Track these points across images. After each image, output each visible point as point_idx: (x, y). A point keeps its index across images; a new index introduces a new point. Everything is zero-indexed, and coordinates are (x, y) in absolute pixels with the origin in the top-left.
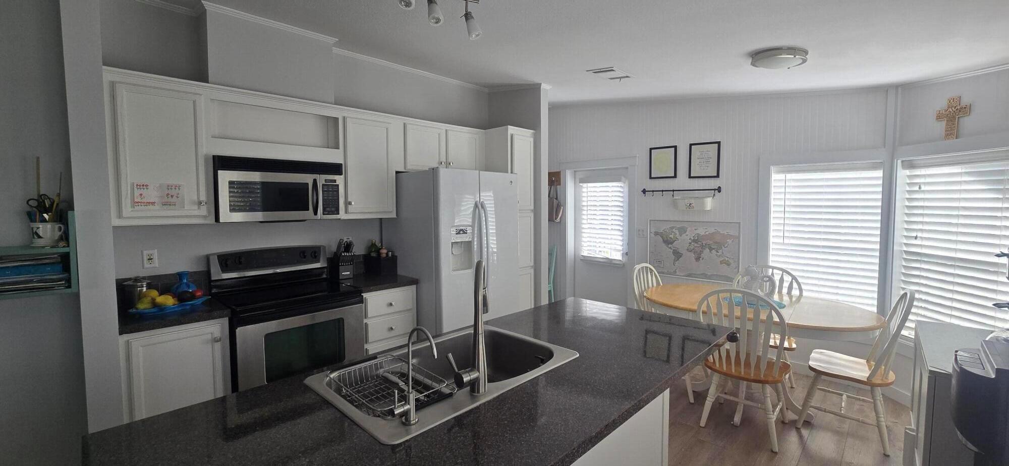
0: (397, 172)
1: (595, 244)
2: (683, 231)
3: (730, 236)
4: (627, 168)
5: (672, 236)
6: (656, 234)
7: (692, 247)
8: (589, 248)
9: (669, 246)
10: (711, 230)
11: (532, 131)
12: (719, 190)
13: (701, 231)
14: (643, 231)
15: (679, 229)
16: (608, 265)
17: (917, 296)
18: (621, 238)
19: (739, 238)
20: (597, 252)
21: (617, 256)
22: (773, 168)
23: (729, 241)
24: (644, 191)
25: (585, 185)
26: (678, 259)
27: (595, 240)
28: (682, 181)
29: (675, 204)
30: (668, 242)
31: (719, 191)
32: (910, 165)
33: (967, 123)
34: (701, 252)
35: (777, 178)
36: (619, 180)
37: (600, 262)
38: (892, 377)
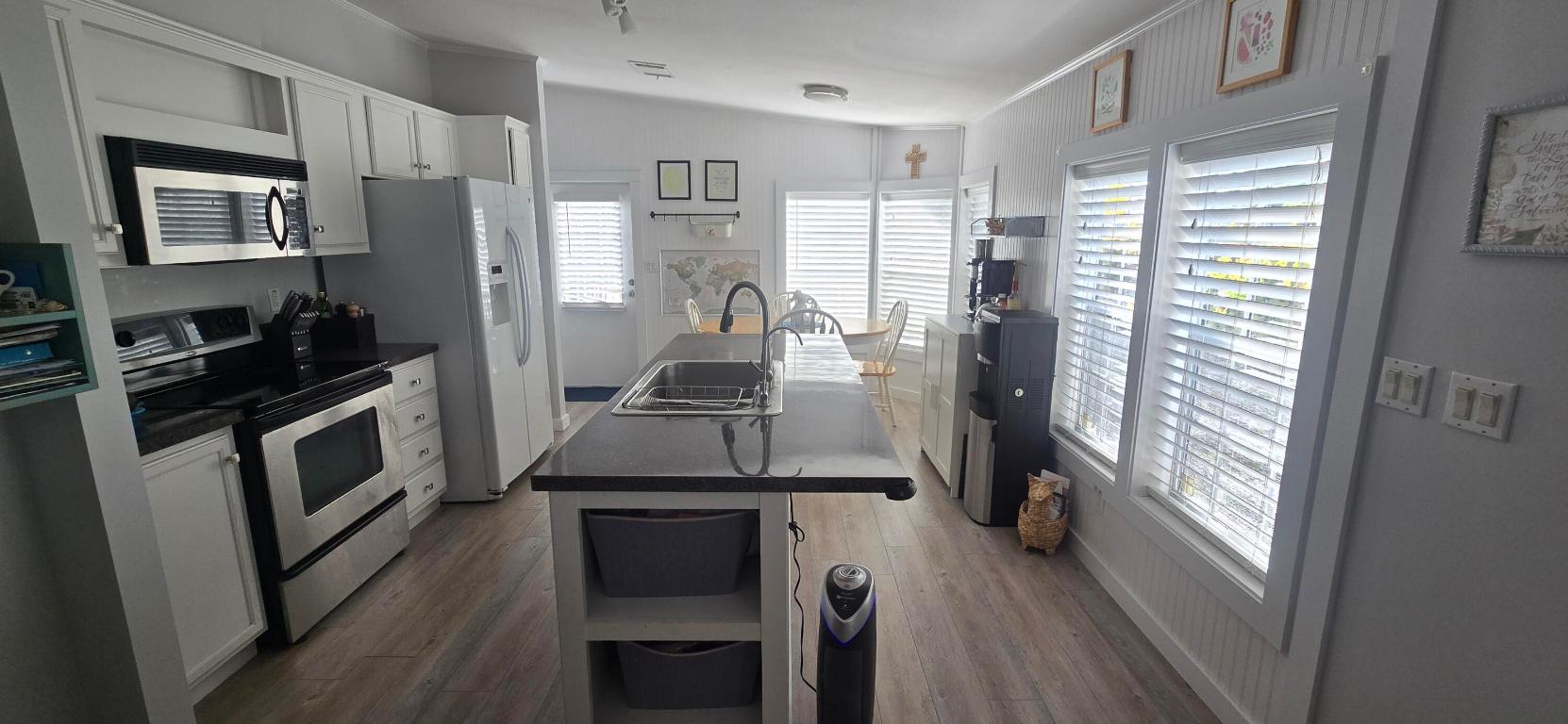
0: (364, 178)
1: (581, 286)
2: (700, 261)
3: (749, 265)
4: (628, 184)
5: (688, 269)
6: (670, 266)
7: (711, 280)
8: (571, 291)
9: (687, 280)
10: (731, 260)
11: (527, 125)
12: (738, 215)
13: (721, 262)
14: (653, 264)
15: (697, 260)
16: (604, 310)
17: (910, 302)
18: (620, 275)
19: (758, 266)
20: (585, 295)
21: (615, 298)
22: (788, 194)
23: (749, 271)
24: (653, 215)
25: (563, 204)
26: (697, 295)
27: (581, 279)
28: (698, 204)
29: (691, 230)
30: (684, 276)
31: (738, 217)
32: (888, 198)
33: (925, 167)
34: (722, 284)
35: (791, 204)
36: (615, 199)
37: (589, 308)
38: (894, 370)
